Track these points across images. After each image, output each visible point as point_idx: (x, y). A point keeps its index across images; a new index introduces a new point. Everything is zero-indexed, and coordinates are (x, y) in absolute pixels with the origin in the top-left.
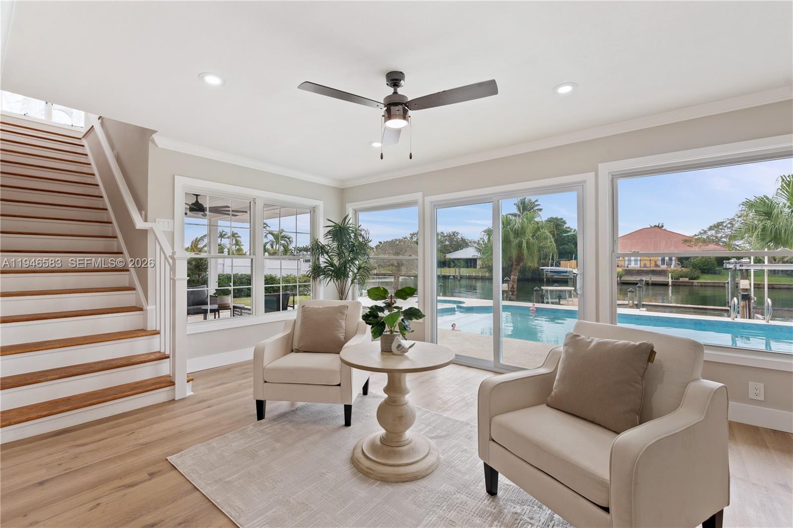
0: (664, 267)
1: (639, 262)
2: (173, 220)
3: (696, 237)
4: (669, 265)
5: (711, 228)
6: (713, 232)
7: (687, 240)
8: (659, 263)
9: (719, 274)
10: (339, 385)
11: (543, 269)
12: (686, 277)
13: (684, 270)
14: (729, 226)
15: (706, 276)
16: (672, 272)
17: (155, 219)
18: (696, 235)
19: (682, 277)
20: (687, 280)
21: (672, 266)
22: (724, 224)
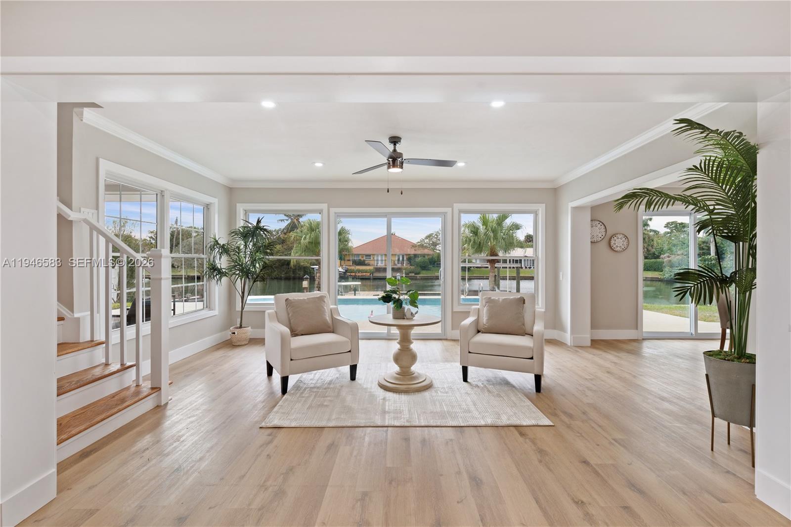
0: (399, 266)
1: (384, 262)
2: (96, 211)
3: (419, 244)
4: (402, 264)
5: (426, 238)
6: (428, 240)
7: (414, 246)
8: (396, 262)
9: (430, 270)
10: (350, 351)
11: (313, 268)
12: (413, 273)
13: (412, 267)
14: (436, 236)
15: (424, 272)
16: (405, 269)
17: (80, 208)
18: (418, 242)
19: (410, 273)
20: (413, 274)
21: (405, 265)
22: (433, 235)
